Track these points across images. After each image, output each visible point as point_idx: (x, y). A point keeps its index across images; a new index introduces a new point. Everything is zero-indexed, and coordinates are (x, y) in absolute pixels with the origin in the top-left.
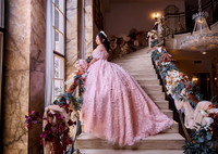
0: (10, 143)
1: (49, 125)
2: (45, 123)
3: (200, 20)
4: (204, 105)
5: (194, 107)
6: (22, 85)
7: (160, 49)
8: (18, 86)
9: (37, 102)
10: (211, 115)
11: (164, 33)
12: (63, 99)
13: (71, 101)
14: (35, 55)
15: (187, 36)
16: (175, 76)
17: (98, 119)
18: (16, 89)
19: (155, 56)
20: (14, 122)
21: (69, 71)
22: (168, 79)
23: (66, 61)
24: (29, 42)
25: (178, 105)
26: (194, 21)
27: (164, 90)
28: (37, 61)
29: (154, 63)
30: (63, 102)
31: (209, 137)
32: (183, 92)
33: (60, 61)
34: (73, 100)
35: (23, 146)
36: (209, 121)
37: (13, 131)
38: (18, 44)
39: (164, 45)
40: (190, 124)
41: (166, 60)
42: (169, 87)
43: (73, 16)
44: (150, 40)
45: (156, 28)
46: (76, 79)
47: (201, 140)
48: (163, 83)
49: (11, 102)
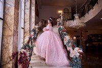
0: (4, 65)
3: (76, 16)
4: (77, 49)
5: (73, 49)
6: (10, 41)
7: (62, 27)
10: (79, 52)
14: (15, 29)
15: (72, 21)
16: (67, 38)
18: (7, 43)
19: (60, 30)
20: (6, 56)
22: (65, 39)
23: (24, 30)
25: (68, 49)
26: (74, 17)
28: (16, 32)
30: (25, 48)
31: (78, 60)
32: (70, 44)
34: (29, 47)
37: (6, 60)
38: (9, 25)
39: (63, 25)
41: (64, 31)
42: (65, 42)
43: (28, 12)
45: (60, 18)
46: (30, 38)
48: (62, 40)
49: (5, 48)
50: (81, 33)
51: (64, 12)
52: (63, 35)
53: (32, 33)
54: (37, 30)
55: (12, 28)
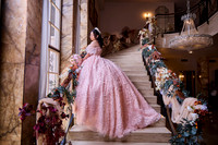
0: (4, 135)
1: (42, 118)
2: (38, 116)
3: (188, 21)
4: (190, 101)
5: (180, 103)
6: (17, 78)
7: (150, 47)
8: (13, 79)
9: (32, 95)
10: (196, 111)
11: (154, 32)
12: (57, 92)
13: (65, 94)
14: (31, 49)
15: (176, 36)
16: (163, 73)
17: (91, 112)
18: (11, 82)
19: (145, 54)
20: (8, 114)
21: (63, 65)
22: (157, 76)
23: (61, 56)
24: (24, 36)
25: (166, 100)
27: (153, 86)
28: (33, 55)
29: (144, 60)
30: (56, 95)
31: (194, 132)
32: (171, 88)
33: (55, 55)
34: (67, 93)
35: (17, 137)
36: (194, 116)
37: (6, 123)
38: (14, 38)
39: (154, 43)
40: (176, 119)
41: (156, 58)
42: (158, 84)
43: (68, 12)
44: (141, 38)
45: (147, 27)
46: (70, 73)
47: (187, 135)
48: (152, 79)
49: (6, 95)
50: (199, 66)
51: (157, 15)
52: (154, 66)
55: (22, 43)
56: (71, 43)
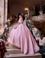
12: (2, 37)
52: (32, 27)
53: (6, 26)
54: (9, 23)
56: (3, 19)
